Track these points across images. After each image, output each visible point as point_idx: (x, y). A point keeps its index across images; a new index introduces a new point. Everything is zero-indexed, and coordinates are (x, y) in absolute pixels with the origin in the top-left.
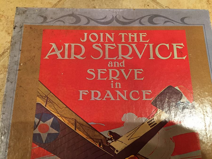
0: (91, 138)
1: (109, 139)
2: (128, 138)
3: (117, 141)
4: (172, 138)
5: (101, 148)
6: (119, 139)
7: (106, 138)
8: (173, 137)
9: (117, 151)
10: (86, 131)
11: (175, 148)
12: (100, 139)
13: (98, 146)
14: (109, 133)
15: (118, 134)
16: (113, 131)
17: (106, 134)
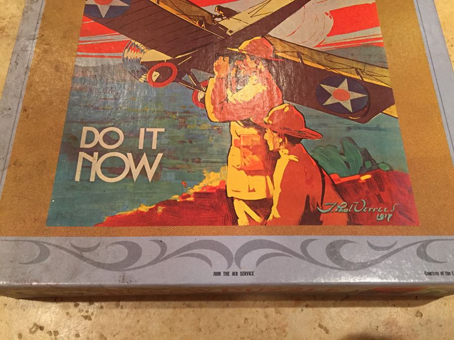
0: (185, 15)
1: (216, 16)
2: (251, 14)
3: (231, 19)
4: (328, 12)
5: (203, 27)
6: (234, 15)
7: (212, 15)
8: (330, 12)
9: (231, 32)
10: (177, 6)
11: (334, 26)
12: (200, 16)
13: (197, 24)
14: (217, 8)
15: (234, 10)
16: (224, 5)
17: (212, 9)
